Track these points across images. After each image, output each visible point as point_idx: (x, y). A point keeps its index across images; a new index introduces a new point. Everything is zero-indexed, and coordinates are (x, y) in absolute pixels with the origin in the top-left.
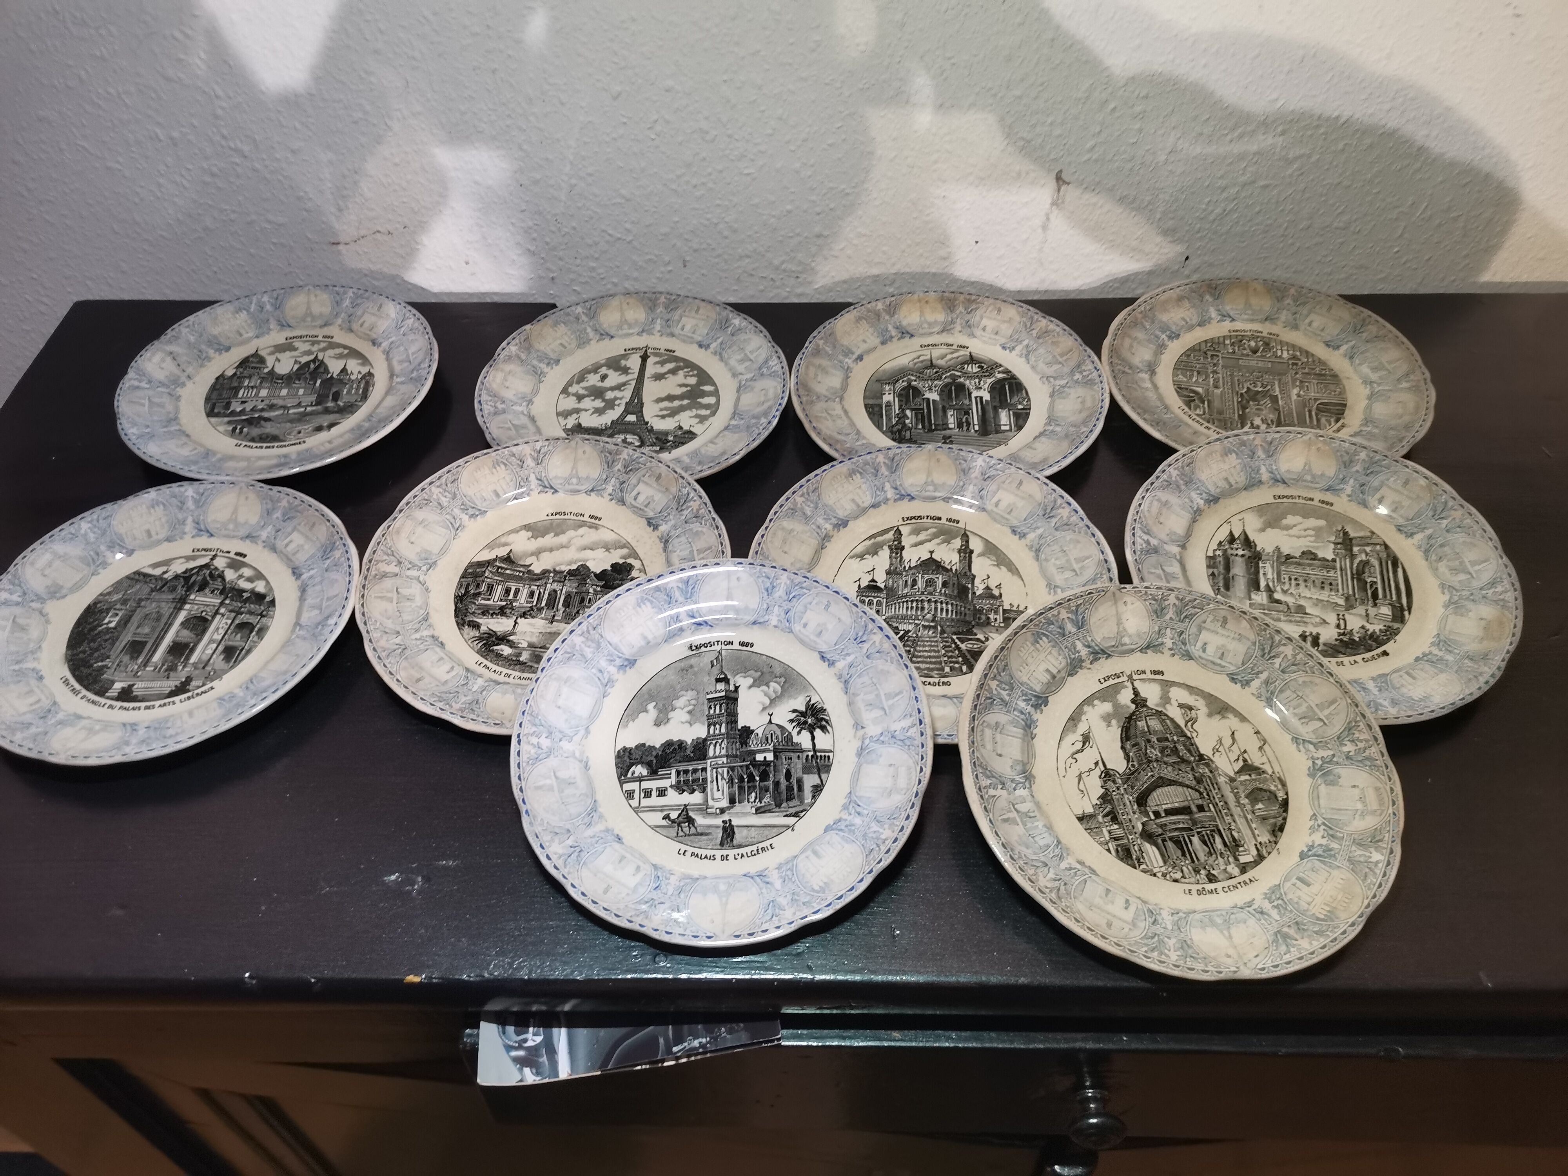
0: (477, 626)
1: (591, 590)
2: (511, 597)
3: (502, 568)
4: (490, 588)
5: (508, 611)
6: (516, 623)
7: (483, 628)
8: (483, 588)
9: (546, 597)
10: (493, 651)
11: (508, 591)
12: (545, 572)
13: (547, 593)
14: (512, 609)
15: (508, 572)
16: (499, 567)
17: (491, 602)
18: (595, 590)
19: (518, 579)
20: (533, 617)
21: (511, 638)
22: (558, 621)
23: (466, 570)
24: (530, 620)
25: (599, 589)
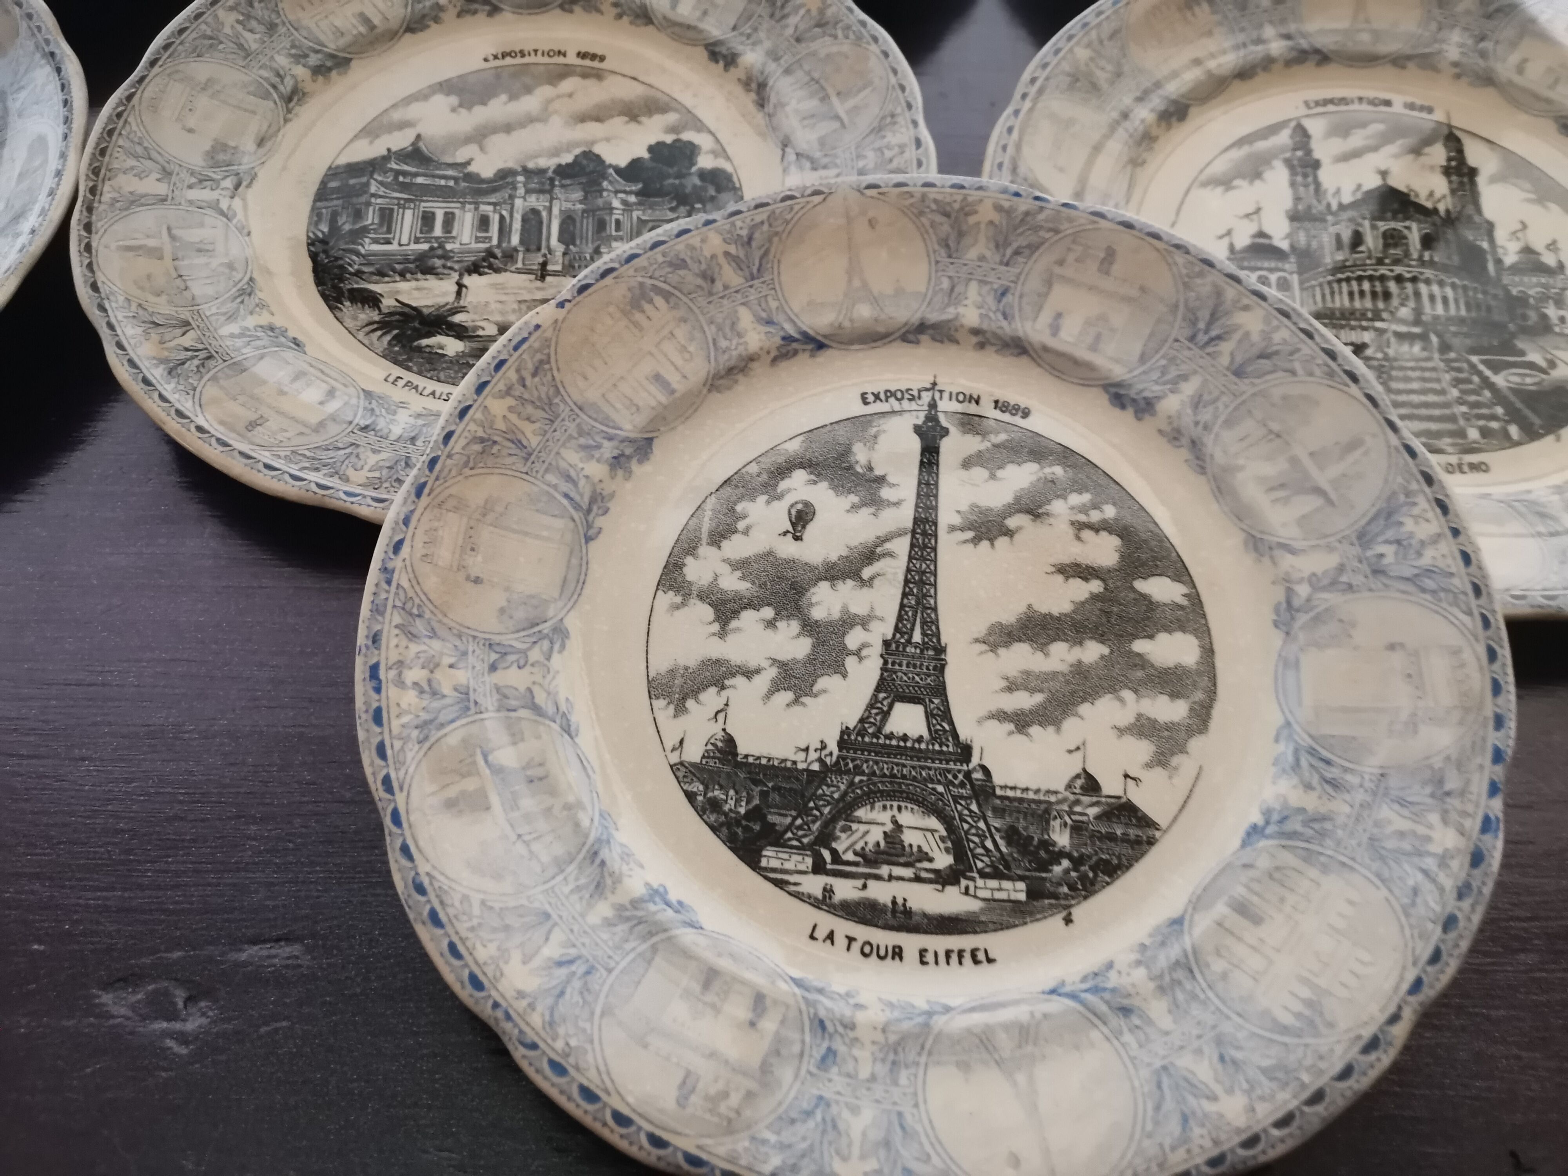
0: (372, 300)
1: (616, 203)
2: (438, 231)
3: (405, 174)
4: (387, 217)
5: (438, 263)
6: (460, 286)
7: (388, 303)
8: (371, 218)
9: (517, 225)
10: (420, 349)
11: (428, 219)
12: (504, 176)
13: (518, 217)
14: (446, 256)
15: (420, 180)
16: (398, 173)
17: (394, 247)
18: (624, 202)
19: (445, 193)
20: (497, 271)
21: (457, 319)
22: (555, 274)
23: (323, 183)
24: (493, 278)
25: (632, 199)
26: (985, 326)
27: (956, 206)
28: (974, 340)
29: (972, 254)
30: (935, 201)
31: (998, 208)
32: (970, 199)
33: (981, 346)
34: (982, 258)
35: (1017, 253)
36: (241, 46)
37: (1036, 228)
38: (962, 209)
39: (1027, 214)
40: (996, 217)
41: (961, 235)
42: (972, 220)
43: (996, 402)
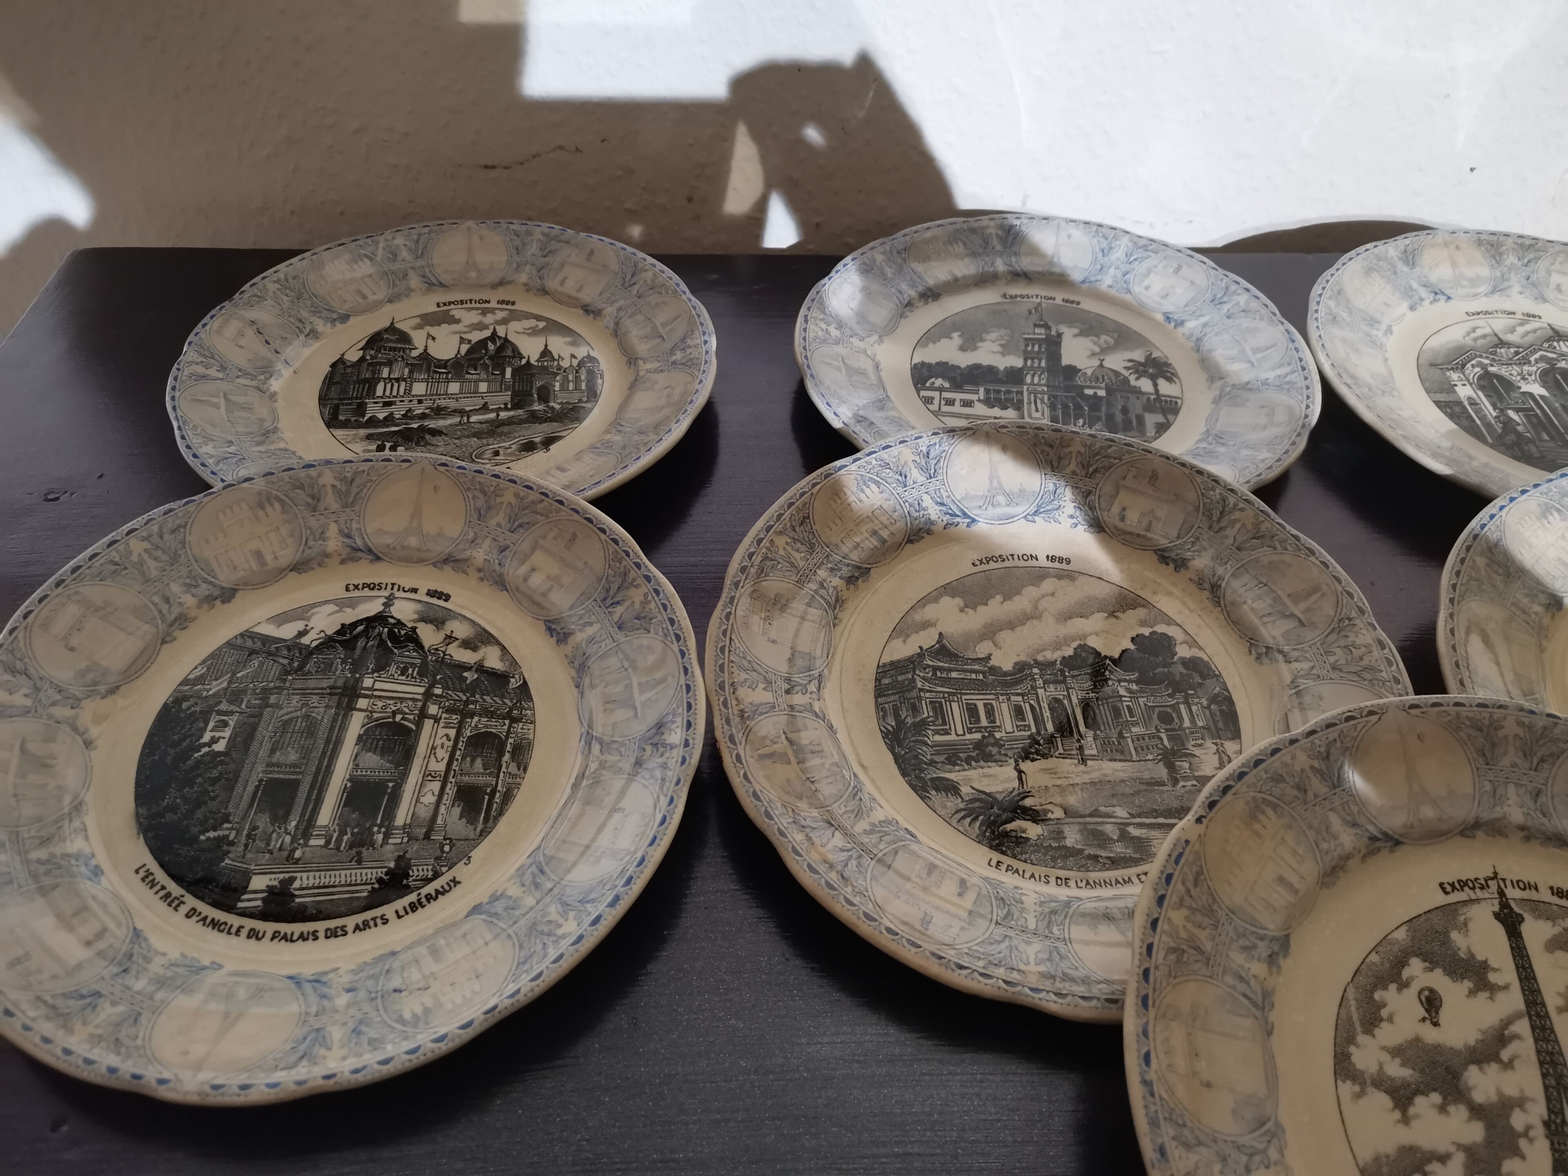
0: (952, 788)
1: (1122, 692)
2: (984, 722)
3: (941, 669)
4: (938, 709)
5: (995, 750)
6: (1020, 772)
7: (965, 790)
8: (926, 712)
9: (1047, 714)
10: (1006, 834)
11: (972, 711)
12: (1021, 667)
13: (1045, 705)
14: (998, 743)
15: (954, 675)
16: (935, 669)
17: (952, 737)
18: (1129, 690)
19: (981, 687)
20: (1045, 756)
21: (1028, 802)
22: (1093, 758)
23: (878, 680)
24: (1041, 764)
25: (1134, 687)
26: (1529, 823)
27: (1486, 722)
28: (1521, 834)
29: (1506, 762)
30: (1468, 718)
31: (1520, 723)
32: (1495, 717)
33: (1528, 839)
34: (1514, 765)
35: (1542, 760)
36: (792, 565)
37: (1555, 741)
38: (1491, 724)
39: (1545, 728)
40: (1520, 732)
41: (1494, 745)
42: (1501, 733)
43: (1552, 888)
